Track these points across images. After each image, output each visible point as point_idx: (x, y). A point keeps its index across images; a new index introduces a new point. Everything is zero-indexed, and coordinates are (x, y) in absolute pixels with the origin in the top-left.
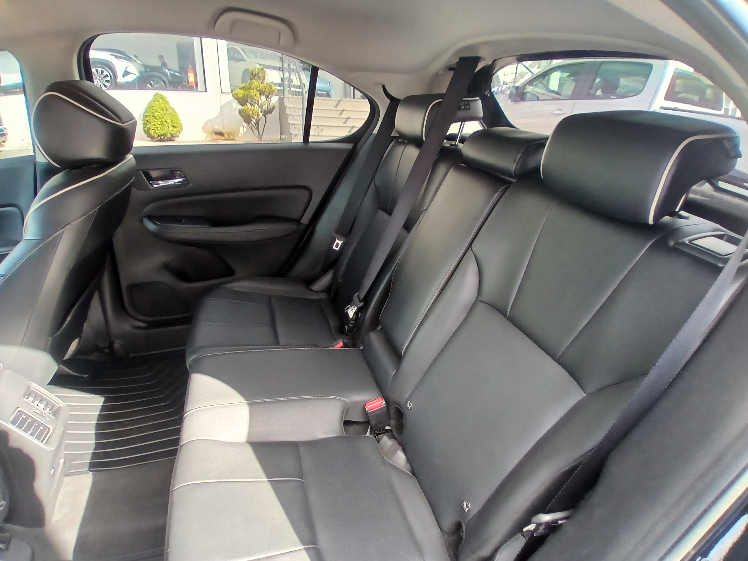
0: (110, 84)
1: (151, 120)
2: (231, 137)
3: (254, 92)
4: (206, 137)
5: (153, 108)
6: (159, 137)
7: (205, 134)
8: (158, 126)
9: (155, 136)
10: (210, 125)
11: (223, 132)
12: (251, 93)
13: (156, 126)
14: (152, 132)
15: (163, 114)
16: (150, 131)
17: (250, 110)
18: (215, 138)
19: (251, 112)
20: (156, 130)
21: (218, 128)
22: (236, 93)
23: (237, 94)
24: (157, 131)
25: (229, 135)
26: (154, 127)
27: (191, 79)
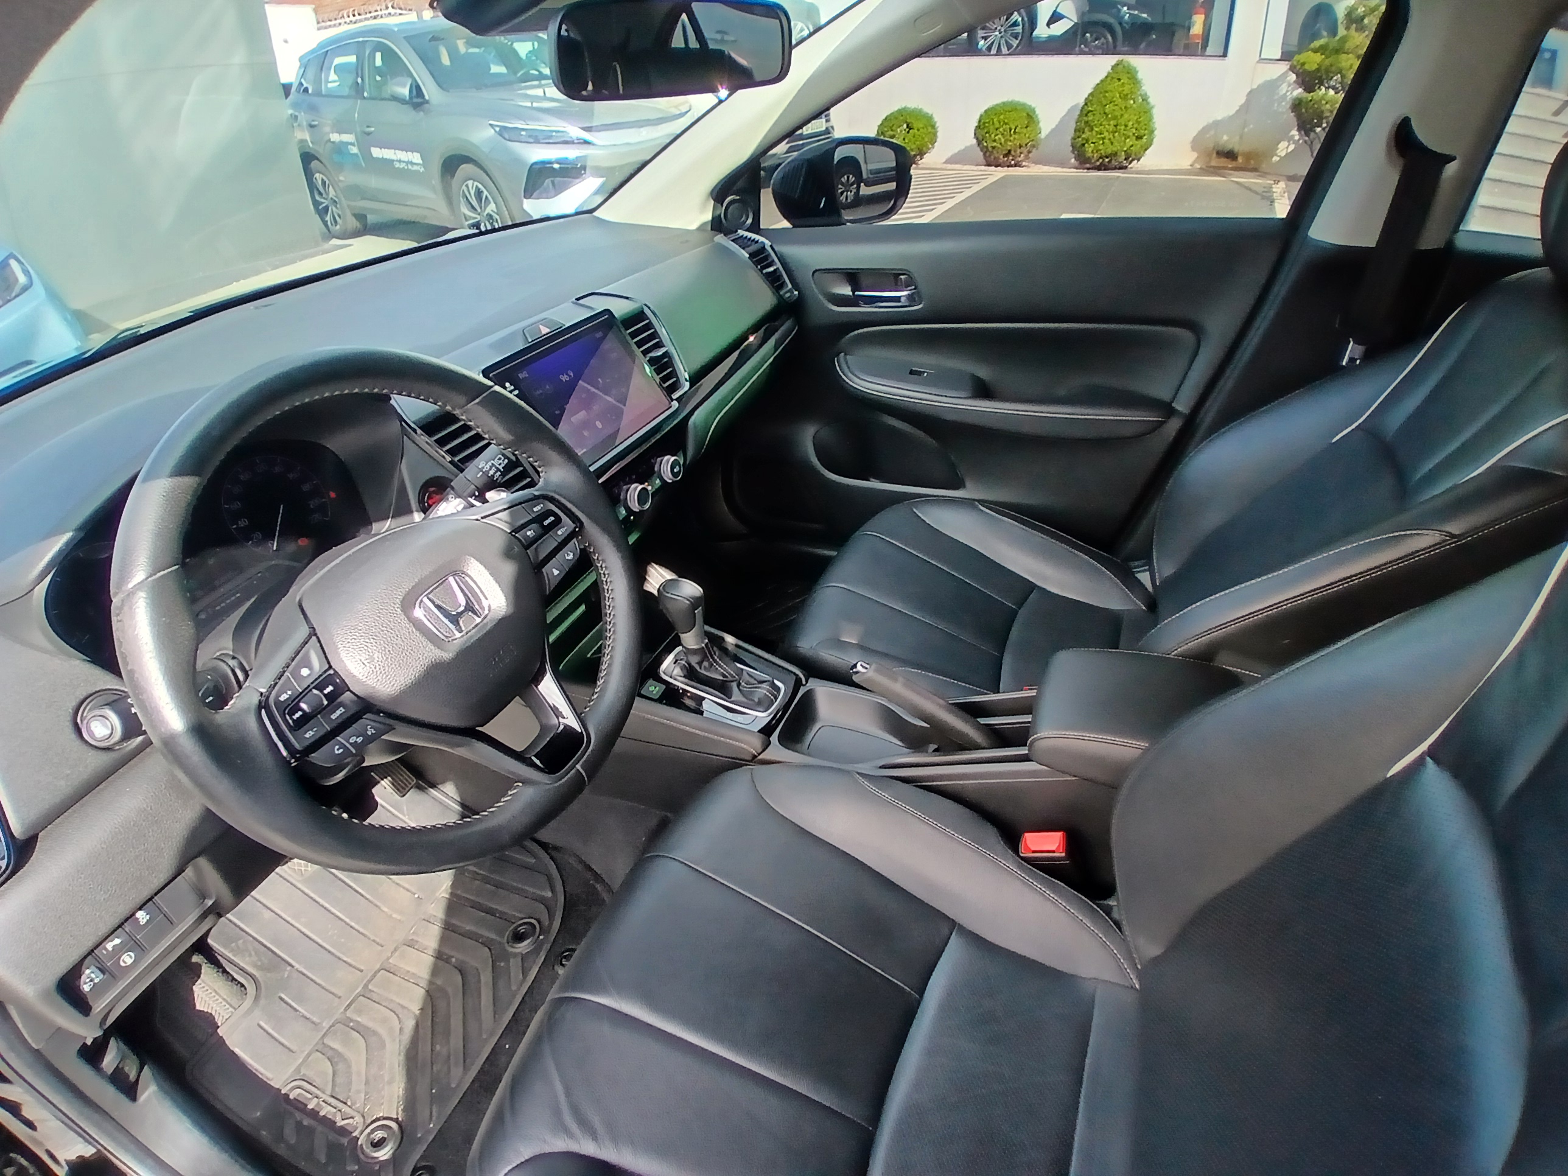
0: (1018, 42)
1: (1096, 122)
2: (1252, 162)
3: (1348, 59)
4: (1195, 162)
5: (1107, 95)
6: (1101, 160)
7: (1195, 155)
8: (1106, 134)
9: (1093, 157)
10: (1212, 133)
11: (1236, 150)
12: (1340, 63)
13: (1103, 136)
14: (1089, 148)
15: (1123, 108)
16: (1086, 145)
17: (1327, 103)
18: (1213, 163)
19: (1328, 106)
20: (1099, 145)
21: (1226, 140)
22: (1302, 61)
23: (1303, 64)
24: (1101, 147)
25: (1248, 156)
26: (1099, 136)
27: (1197, 28)
